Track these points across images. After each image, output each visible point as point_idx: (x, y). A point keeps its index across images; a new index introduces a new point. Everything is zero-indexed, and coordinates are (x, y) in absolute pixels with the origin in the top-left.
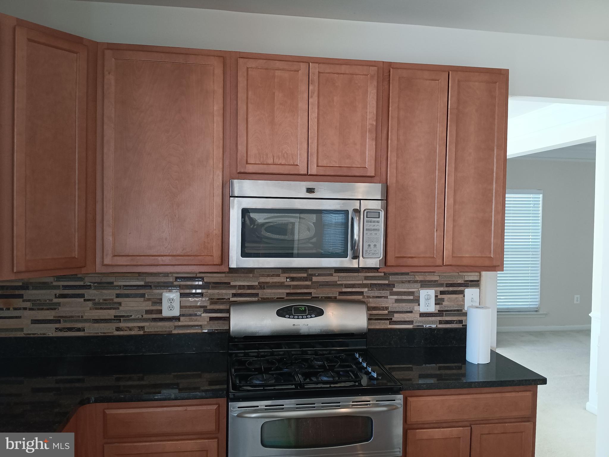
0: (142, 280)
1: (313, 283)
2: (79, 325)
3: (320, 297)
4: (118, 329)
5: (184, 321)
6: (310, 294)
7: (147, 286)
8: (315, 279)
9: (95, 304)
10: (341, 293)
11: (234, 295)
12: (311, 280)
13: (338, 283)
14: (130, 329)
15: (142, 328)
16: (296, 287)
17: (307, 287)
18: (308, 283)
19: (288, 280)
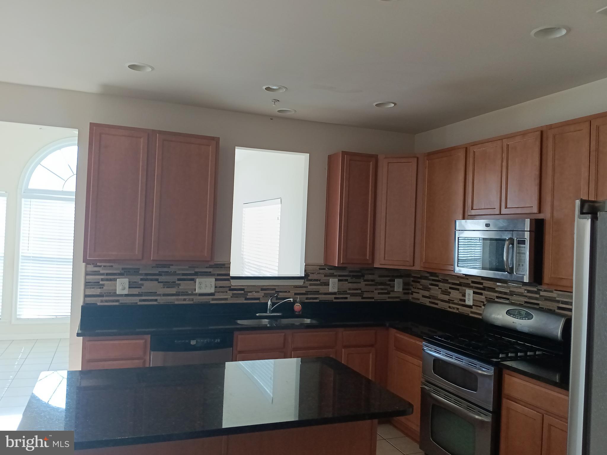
0: (459, 280)
1: (541, 296)
2: (436, 302)
3: (545, 308)
4: (450, 307)
5: (474, 310)
6: (538, 304)
7: (460, 285)
8: (542, 293)
9: (442, 291)
10: (559, 308)
11: (498, 297)
12: (539, 294)
13: (557, 299)
14: (454, 308)
15: (458, 309)
16: (530, 298)
17: (536, 299)
18: (537, 296)
19: (526, 292)
